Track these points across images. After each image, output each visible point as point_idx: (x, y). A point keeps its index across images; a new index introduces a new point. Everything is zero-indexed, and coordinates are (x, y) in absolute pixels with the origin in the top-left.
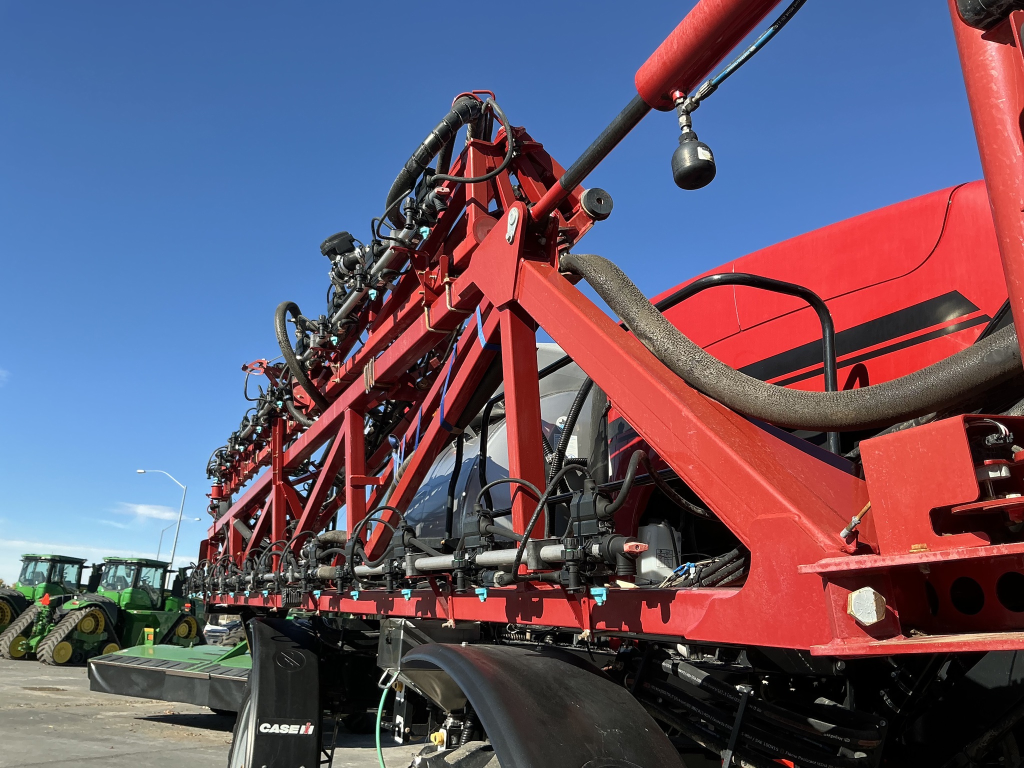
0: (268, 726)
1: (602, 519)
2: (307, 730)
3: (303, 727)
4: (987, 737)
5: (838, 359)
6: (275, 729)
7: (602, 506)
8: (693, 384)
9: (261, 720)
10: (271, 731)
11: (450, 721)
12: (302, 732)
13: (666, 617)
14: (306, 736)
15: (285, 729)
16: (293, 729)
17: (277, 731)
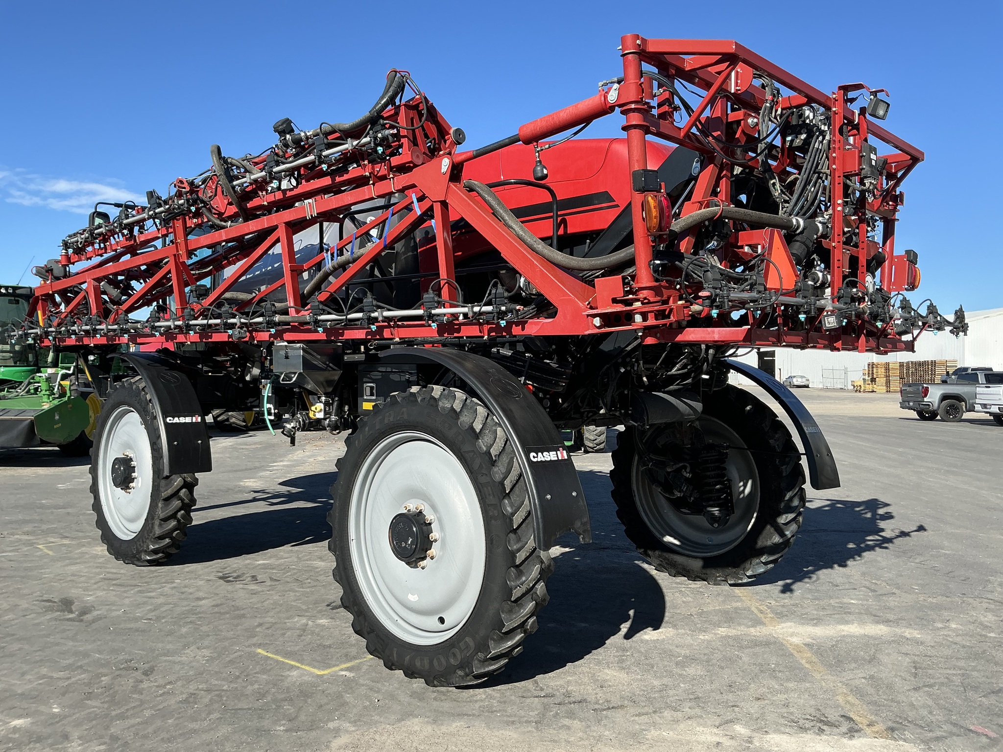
0: (172, 419)
1: (506, 298)
2: (197, 419)
3: (194, 418)
4: (605, 367)
5: (559, 213)
6: (176, 420)
7: (506, 294)
8: (534, 250)
9: (165, 416)
10: (174, 421)
11: (323, 399)
12: (194, 421)
13: (523, 329)
14: (197, 423)
15: (182, 420)
16: (188, 420)
17: (178, 421)
